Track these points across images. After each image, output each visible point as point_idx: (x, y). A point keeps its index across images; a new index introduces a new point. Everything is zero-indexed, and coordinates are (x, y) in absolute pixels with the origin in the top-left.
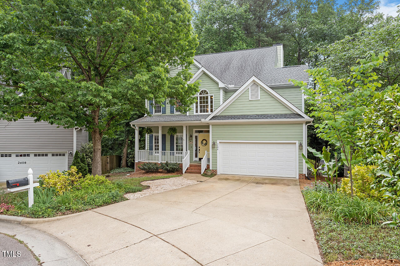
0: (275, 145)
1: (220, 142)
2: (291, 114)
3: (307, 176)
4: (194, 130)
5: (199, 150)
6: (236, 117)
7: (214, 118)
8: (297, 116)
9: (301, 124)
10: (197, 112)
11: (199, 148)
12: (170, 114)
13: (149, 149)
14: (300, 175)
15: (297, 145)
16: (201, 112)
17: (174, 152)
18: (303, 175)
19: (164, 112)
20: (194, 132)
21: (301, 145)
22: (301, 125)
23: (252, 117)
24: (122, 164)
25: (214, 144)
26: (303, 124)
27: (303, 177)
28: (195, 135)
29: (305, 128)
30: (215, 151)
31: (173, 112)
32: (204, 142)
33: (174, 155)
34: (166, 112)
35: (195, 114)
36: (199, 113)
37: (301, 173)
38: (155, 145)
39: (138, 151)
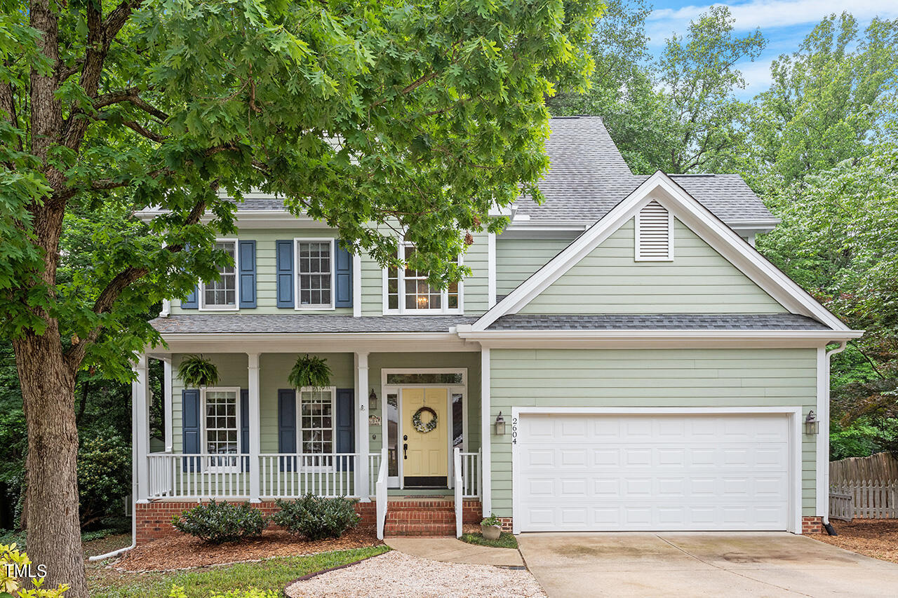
0: (720, 422)
1: (520, 415)
2: (780, 314)
3: (826, 522)
4: (385, 372)
5: (406, 447)
6: (587, 320)
7: (503, 322)
8: (801, 322)
9: (809, 348)
10: (393, 303)
11: (405, 438)
12: (276, 311)
14: (806, 519)
15: (799, 420)
16: (411, 304)
18: (816, 520)
19: (250, 302)
20: (384, 380)
21: (810, 422)
22: (809, 355)
23: (648, 323)
24: (19, 514)
25: (499, 421)
26: (816, 349)
27: (815, 528)
28: (386, 390)
29: (823, 362)
31: (289, 305)
32: (426, 417)
33: (295, 470)
34: (260, 302)
36: (402, 310)
37: (810, 513)
38: (206, 432)
39: (148, 457)
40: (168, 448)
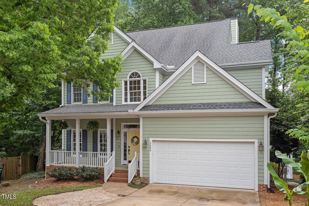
0: (226, 145)
1: (153, 141)
2: (248, 102)
3: (269, 187)
4: (123, 124)
5: (129, 150)
6: (174, 106)
7: (145, 108)
8: (256, 105)
9: (261, 116)
10: (126, 100)
11: (129, 147)
12: (93, 104)
13: (66, 148)
14: (260, 186)
15: (256, 144)
16: (131, 101)
17: (97, 153)
18: (264, 186)
19: (85, 101)
20: (122, 126)
21: (261, 145)
22: (261, 118)
23: (195, 107)
24: (38, 166)
25: (145, 143)
26: (264, 116)
27: (264, 189)
28: (123, 130)
29: (266, 122)
30: (147, 152)
31: (96, 101)
32: (136, 140)
33: (97, 157)
34: (88, 101)
35: (124, 103)
36: (129, 102)
37: (261, 183)
38: (73, 144)
39: (50, 152)
40: (63, 148)
